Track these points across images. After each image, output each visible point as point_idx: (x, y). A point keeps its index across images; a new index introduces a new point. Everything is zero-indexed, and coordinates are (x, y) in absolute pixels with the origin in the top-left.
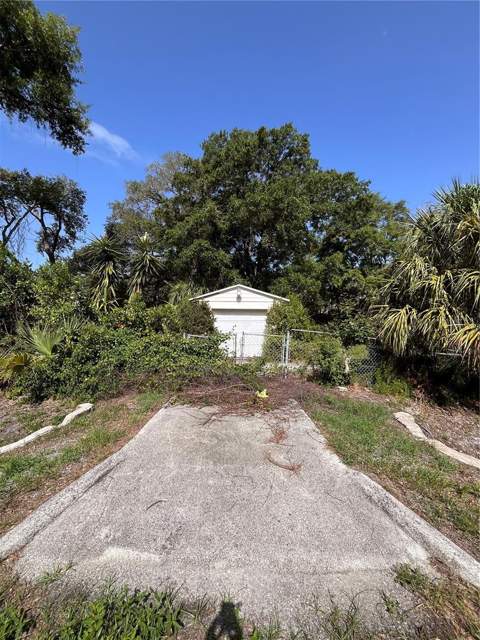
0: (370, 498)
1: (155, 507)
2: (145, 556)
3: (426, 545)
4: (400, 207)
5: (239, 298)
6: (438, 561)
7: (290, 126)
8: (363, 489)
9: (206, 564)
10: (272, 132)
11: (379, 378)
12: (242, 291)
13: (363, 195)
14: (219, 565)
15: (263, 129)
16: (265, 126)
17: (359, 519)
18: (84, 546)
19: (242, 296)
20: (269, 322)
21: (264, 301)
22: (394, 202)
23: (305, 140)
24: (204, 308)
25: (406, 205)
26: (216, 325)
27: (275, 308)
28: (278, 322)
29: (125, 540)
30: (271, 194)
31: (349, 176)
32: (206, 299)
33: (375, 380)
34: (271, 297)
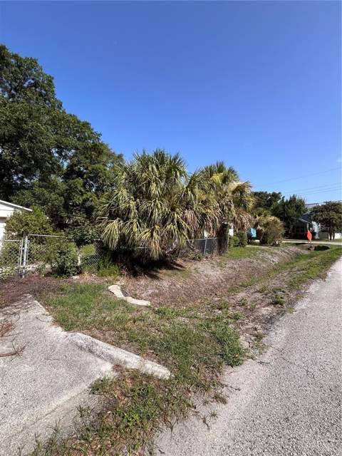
0: (81, 347)
3: (112, 360)
4: (120, 157)
6: (117, 366)
7: (35, 61)
8: (77, 344)
11: (101, 266)
13: (96, 142)
23: (50, 80)
25: (123, 157)
28: (19, 229)
30: (13, 112)
31: (86, 125)
33: (99, 268)
34: (12, 207)
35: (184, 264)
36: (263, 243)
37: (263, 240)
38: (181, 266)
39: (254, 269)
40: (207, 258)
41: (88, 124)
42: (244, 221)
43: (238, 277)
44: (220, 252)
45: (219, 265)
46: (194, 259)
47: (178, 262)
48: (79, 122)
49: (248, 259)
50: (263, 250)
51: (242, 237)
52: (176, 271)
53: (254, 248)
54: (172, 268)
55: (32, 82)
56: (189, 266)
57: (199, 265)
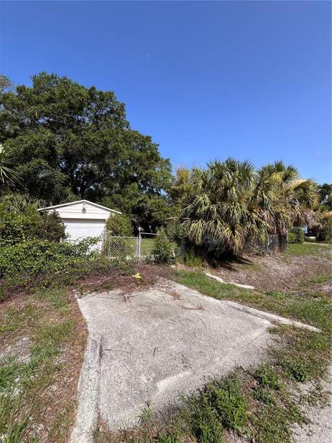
0: (239, 309)
1: (156, 353)
2: (181, 375)
3: (267, 318)
4: (167, 161)
5: (84, 210)
6: (274, 322)
7: (112, 93)
8: (234, 307)
9: (211, 362)
10: (101, 93)
11: (188, 258)
12: (87, 205)
13: (154, 152)
14: (217, 359)
15: (93, 88)
16: (96, 87)
17: (242, 318)
18: (141, 391)
19: (86, 209)
20: (108, 228)
21: (102, 213)
22: (165, 158)
23: (122, 106)
24: (55, 216)
25: (170, 161)
26: (66, 231)
27: (112, 219)
28: (113, 228)
29: (160, 376)
30: (103, 136)
31: (148, 139)
32: (57, 210)
33: (185, 260)
34: (108, 211)
35: (250, 259)
36: (321, 239)
37: (320, 237)
38: (249, 261)
39: (321, 266)
40: (269, 254)
41: (150, 137)
42: (309, 218)
43: (305, 273)
44: (280, 248)
45: (285, 260)
46: (257, 254)
47: (244, 257)
48: (143, 137)
49: (312, 257)
50: (324, 247)
51: (298, 233)
52: (246, 265)
53: (313, 245)
54: (241, 263)
55: (109, 109)
56: (256, 261)
57: (264, 260)
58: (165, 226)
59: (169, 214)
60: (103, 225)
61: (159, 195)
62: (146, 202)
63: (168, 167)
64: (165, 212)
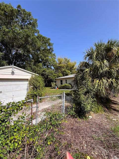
12: (15, 69)
19: (14, 72)
21: (27, 75)
55: (28, 22)
58: (55, 82)
59: (56, 77)
60: (27, 83)
61: (51, 68)
62: (46, 71)
63: (54, 57)
64: (54, 76)
